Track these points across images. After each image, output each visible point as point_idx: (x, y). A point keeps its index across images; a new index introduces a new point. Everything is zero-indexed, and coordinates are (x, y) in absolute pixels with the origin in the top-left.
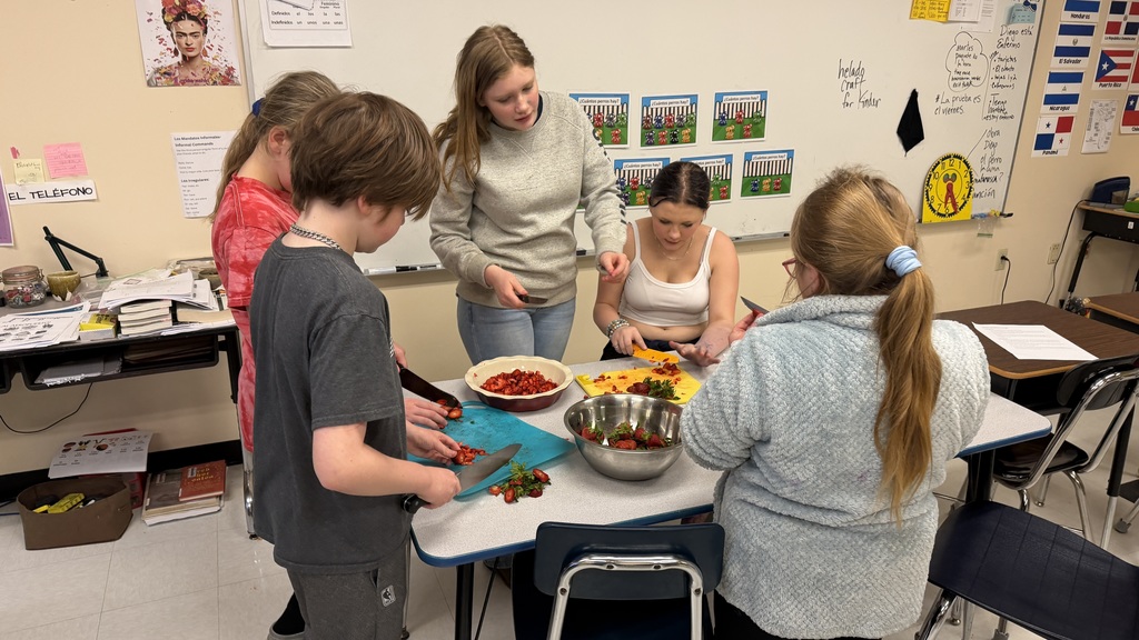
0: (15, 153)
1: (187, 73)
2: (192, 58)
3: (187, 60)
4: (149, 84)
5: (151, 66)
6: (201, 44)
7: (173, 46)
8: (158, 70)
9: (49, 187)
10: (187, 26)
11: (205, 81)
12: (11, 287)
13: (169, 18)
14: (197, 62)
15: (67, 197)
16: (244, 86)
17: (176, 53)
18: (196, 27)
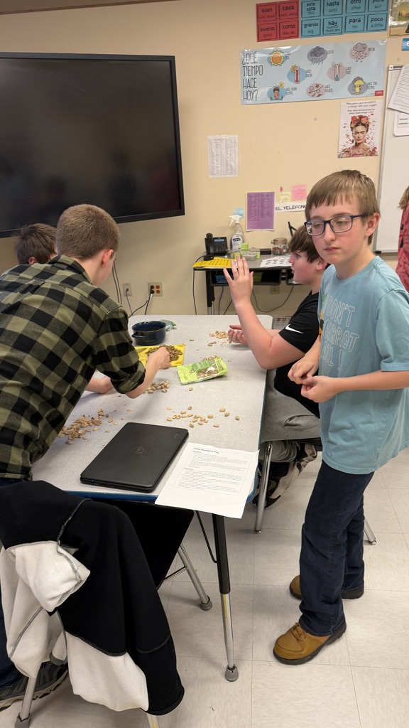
0: (281, 189)
1: (356, 151)
2: (359, 144)
3: (357, 145)
4: (339, 157)
5: (341, 148)
6: (364, 137)
7: (352, 138)
8: (344, 150)
9: (291, 204)
10: (360, 128)
11: (362, 155)
12: (276, 246)
13: (353, 126)
14: (361, 145)
15: (297, 209)
16: (379, 157)
17: (353, 142)
18: (364, 129)
